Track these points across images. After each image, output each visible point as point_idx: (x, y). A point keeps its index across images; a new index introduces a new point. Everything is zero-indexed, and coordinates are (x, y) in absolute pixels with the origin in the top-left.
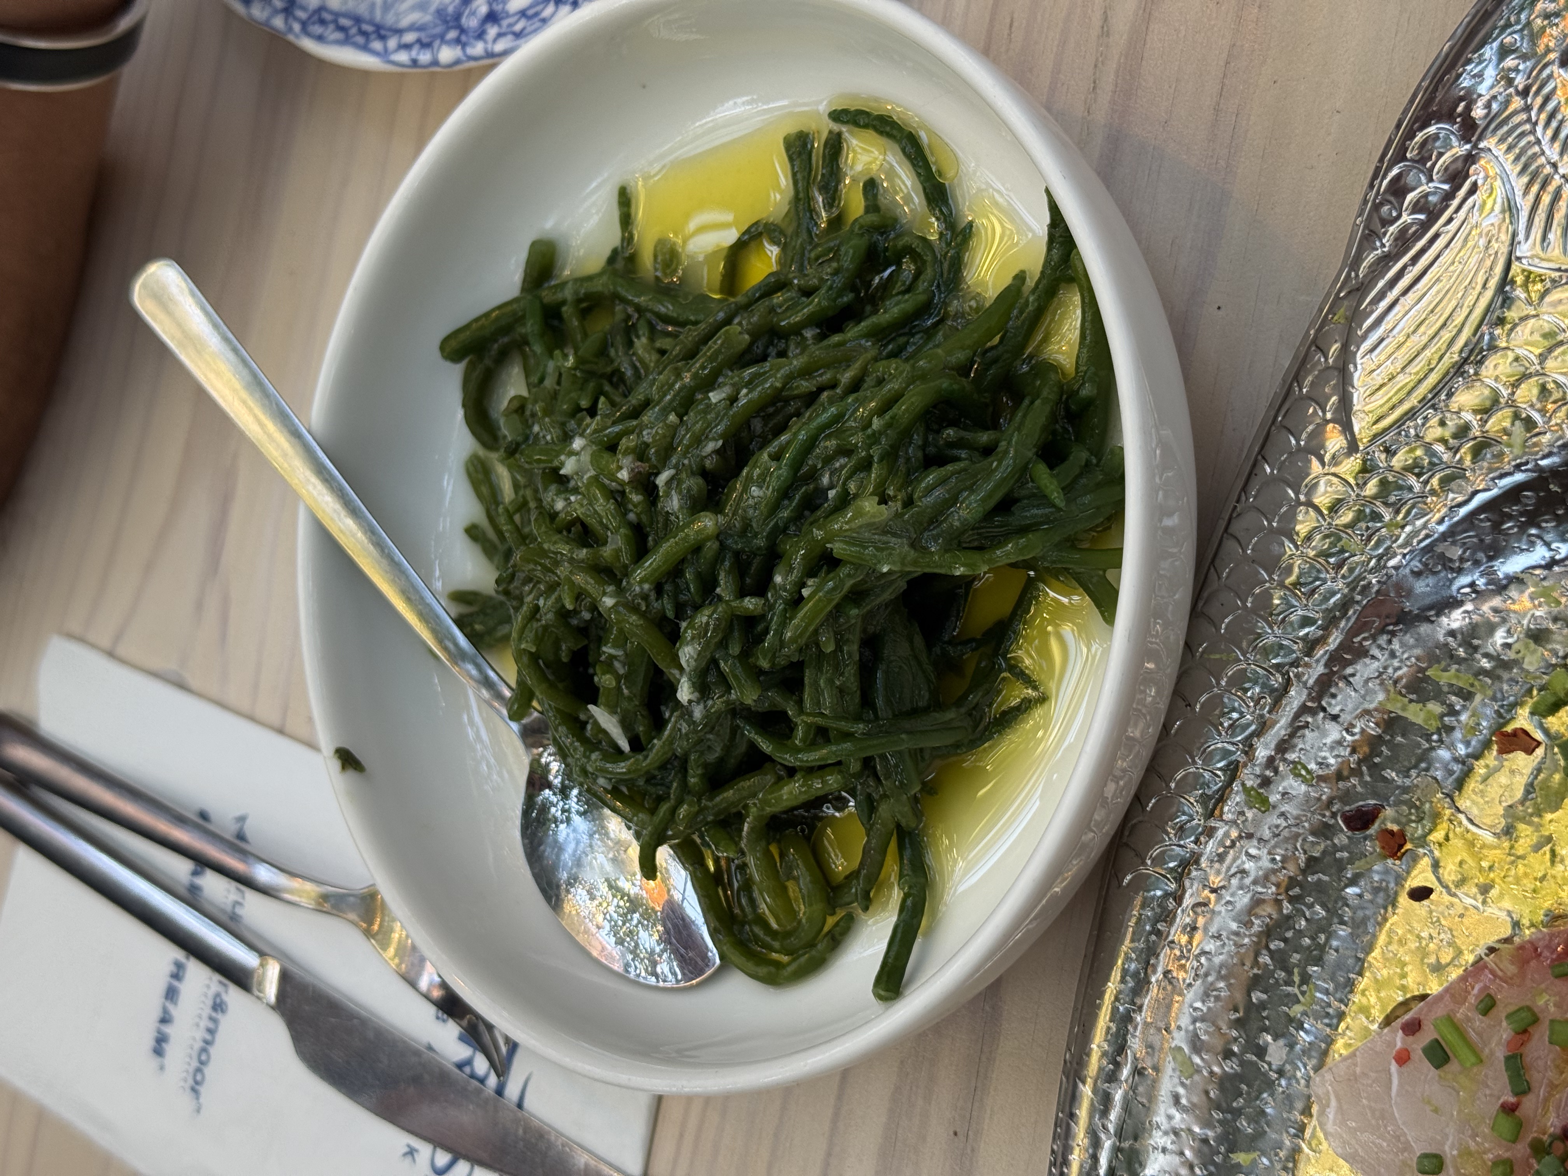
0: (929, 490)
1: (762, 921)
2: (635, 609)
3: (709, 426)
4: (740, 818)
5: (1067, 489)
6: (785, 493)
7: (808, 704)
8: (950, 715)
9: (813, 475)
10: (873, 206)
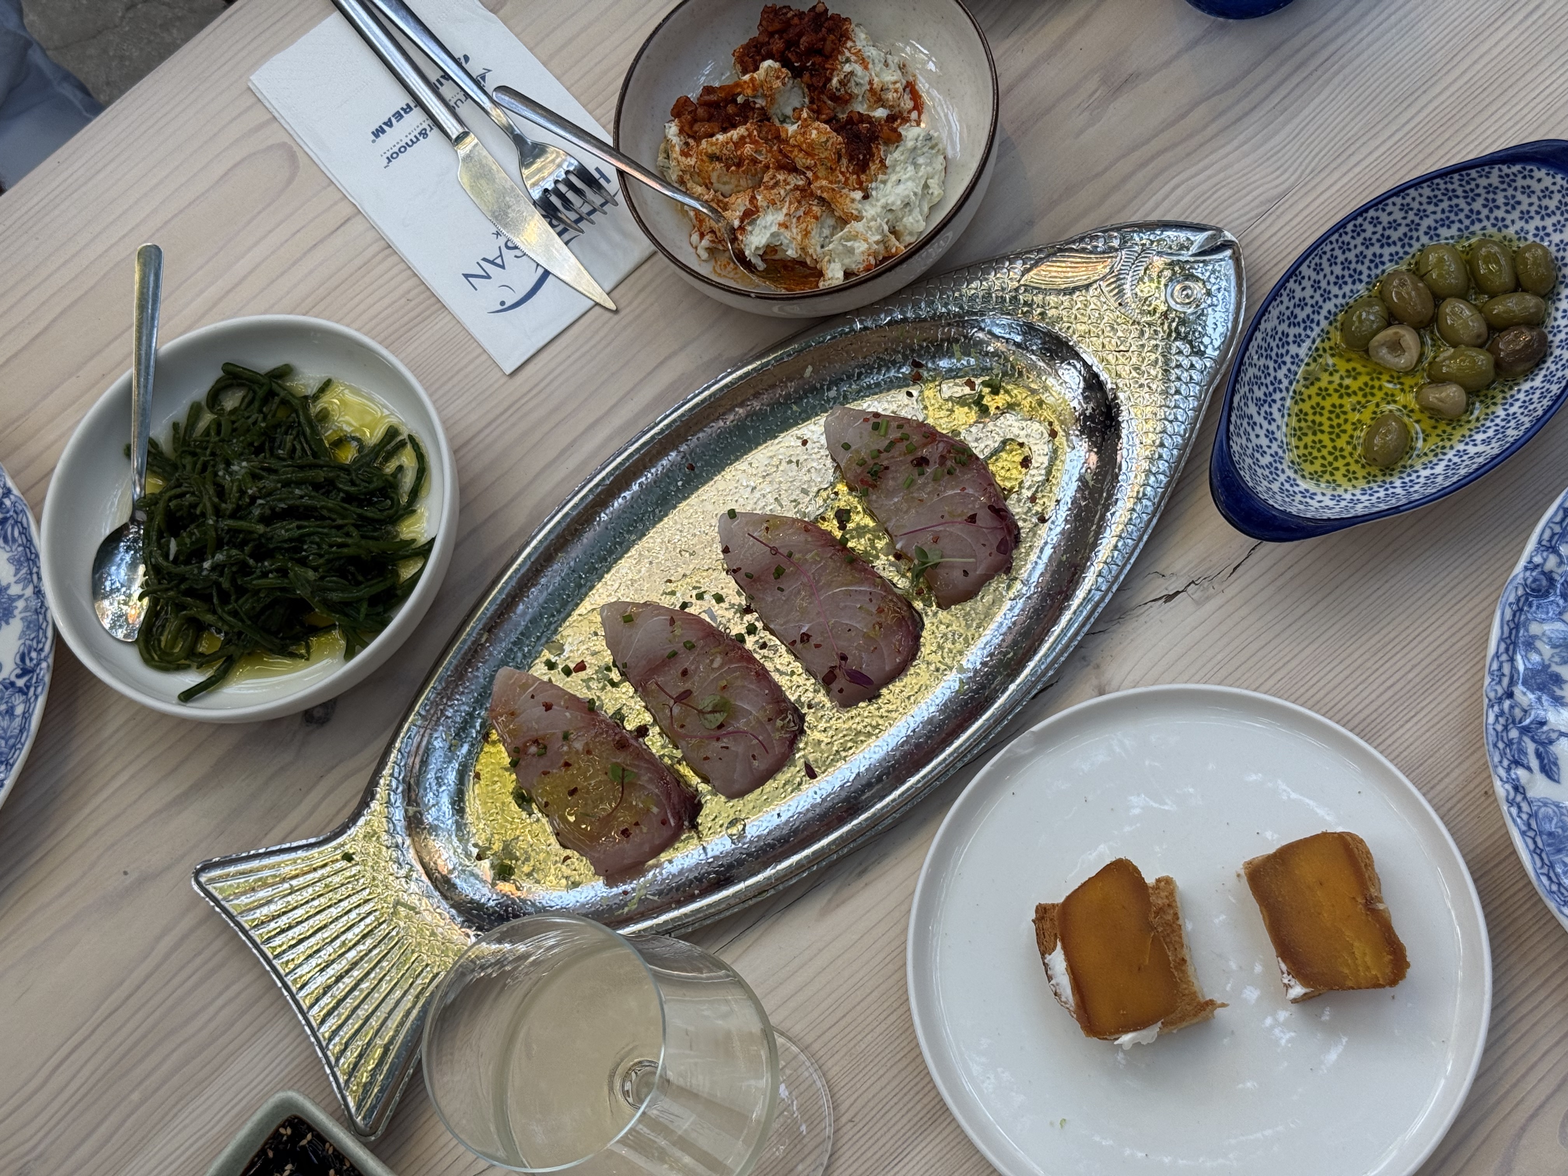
0: (331, 582)
1: (159, 641)
2: (216, 530)
3: (288, 498)
4: (185, 608)
5: (367, 615)
6: (290, 540)
7: (240, 602)
8: (277, 641)
9: (304, 542)
10: (394, 475)
